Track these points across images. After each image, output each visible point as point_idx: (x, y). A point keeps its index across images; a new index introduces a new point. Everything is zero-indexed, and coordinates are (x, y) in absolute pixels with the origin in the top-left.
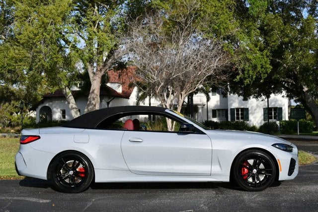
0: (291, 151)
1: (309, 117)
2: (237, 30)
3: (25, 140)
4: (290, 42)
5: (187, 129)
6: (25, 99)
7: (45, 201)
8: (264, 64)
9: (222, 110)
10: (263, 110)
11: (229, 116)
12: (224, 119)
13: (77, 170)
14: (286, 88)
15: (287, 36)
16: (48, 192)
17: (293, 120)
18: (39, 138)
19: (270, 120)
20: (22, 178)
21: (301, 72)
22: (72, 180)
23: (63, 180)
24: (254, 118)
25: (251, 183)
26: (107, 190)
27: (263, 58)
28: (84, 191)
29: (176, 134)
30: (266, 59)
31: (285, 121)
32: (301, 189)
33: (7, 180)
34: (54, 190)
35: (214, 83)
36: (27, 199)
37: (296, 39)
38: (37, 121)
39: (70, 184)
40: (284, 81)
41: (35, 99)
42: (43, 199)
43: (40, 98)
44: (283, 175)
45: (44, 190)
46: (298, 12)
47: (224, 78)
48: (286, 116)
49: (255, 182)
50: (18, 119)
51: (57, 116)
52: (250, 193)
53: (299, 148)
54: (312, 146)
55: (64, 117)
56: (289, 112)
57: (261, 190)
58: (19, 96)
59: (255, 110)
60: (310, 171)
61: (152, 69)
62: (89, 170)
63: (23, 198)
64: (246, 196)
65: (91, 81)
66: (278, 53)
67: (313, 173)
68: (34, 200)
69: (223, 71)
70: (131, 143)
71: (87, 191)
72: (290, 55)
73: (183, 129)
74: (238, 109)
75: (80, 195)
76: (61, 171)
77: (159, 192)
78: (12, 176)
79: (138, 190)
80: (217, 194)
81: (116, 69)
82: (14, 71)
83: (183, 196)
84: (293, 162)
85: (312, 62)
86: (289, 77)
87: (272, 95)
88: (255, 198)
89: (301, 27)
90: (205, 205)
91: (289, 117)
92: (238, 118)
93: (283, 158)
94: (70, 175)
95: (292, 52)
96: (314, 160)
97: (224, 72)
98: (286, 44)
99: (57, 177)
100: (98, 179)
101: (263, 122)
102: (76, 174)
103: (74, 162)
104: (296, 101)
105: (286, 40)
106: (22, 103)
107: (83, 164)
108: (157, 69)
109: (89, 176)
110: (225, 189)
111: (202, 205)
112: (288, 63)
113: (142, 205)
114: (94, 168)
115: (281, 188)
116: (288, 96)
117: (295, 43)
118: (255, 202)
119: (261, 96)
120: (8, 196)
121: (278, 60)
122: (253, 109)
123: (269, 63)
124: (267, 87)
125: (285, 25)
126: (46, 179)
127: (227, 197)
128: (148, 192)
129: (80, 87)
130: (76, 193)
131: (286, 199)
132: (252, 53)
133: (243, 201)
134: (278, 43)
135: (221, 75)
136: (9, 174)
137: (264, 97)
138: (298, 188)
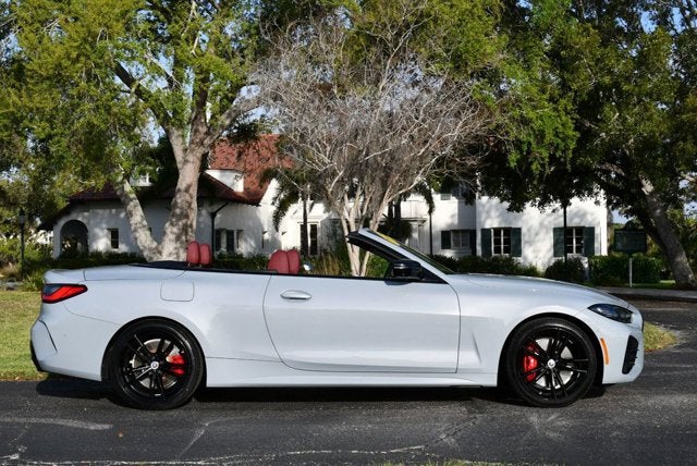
0: (627, 321)
1: (654, 248)
2: (501, 56)
3: (52, 295)
4: (616, 85)
5: (407, 272)
6: (29, 205)
7: (100, 427)
8: (561, 129)
9: (463, 231)
10: (552, 234)
11: (479, 248)
12: (468, 252)
13: (168, 359)
14: (603, 186)
15: (610, 72)
16: (104, 408)
17: (617, 255)
18: (83, 289)
19: (569, 255)
20: (41, 376)
21: (639, 151)
22: (156, 382)
23: (136, 383)
24: (534, 251)
25: (543, 390)
26: (231, 404)
27: (559, 116)
28: (187, 403)
29: (383, 282)
30: (564, 118)
31: (601, 257)
32: (651, 402)
33: (7, 382)
34: (115, 402)
35: (451, 173)
36: (60, 422)
37: (628, 79)
38: (55, 254)
39: (151, 391)
40: (599, 170)
41: (51, 204)
42: (96, 421)
43: (62, 204)
44: (612, 372)
45: (92, 403)
46: (633, 19)
47: (471, 162)
48: (602, 246)
49: (552, 387)
50: (12, 248)
51: (101, 244)
52: (541, 410)
54: (662, 313)
55: (115, 244)
58: (16, 198)
59: (537, 234)
60: (665, 365)
61: (319, 141)
62: (195, 358)
63: (51, 421)
64: (534, 417)
65: (179, 166)
66: (589, 108)
67: (671, 369)
69: (470, 147)
70: (286, 302)
71: (188, 406)
72: (615, 113)
73: (398, 272)
74: (497, 231)
75: (174, 413)
76: (132, 362)
77: (344, 408)
78: (18, 374)
80: (470, 412)
81: (233, 139)
83: (399, 417)
84: (632, 344)
85: (664, 128)
86: (612, 162)
87: (575, 201)
88: (552, 422)
89: (640, 53)
90: (448, 435)
91: (609, 249)
92: (498, 250)
93: (612, 336)
94: (152, 370)
95: (620, 107)
96: (671, 341)
97: (473, 150)
98: (607, 89)
99: (123, 374)
100: (213, 381)
101: (553, 261)
102: (166, 368)
103: (162, 344)
105: (607, 79)
106: (22, 213)
107: (179, 346)
108: (329, 141)
109: (193, 374)
110: (486, 402)
111: (443, 436)
112: (611, 130)
113: (312, 436)
114: (204, 357)
115: (606, 400)
116: (608, 203)
117: (625, 87)
118: (554, 430)
119: (550, 201)
120: (17, 415)
121: (588, 124)
122: (533, 232)
123: (573, 126)
124: (564, 183)
125: (606, 47)
126: (99, 379)
127: (493, 420)
128: (320, 408)
129: (150, 180)
130: (166, 410)
131: (619, 423)
132: (534, 106)
133: (529, 427)
134: (590, 85)
135: (465, 155)
136: (10, 370)
137: (557, 205)
138: (642, 399)
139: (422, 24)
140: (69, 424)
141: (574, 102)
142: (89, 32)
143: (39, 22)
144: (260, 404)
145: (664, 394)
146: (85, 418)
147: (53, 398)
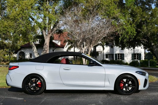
0: (145, 75)
1: (155, 58)
2: (119, 14)
3: (11, 68)
4: (146, 20)
5: (93, 63)
6: (11, 48)
7: (21, 99)
8: (132, 31)
9: (111, 54)
10: (131, 55)
11: (114, 58)
12: (112, 59)
13: (37, 83)
14: (143, 44)
15: (144, 18)
16: (23, 94)
17: (147, 60)
18: (18, 67)
19: (135, 60)
20: (9, 87)
21: (151, 36)
22: (34, 88)
23: (30, 89)
24: (127, 59)
25: (125, 91)
26: (52, 94)
27: (132, 28)
28: (41, 94)
29: (87, 66)
30: (133, 28)
31: (143, 60)
32: (150, 94)
33: (2, 88)
35: (107, 41)
36: (12, 98)
37: (149, 19)
38: (17, 59)
39: (33, 90)
40: (142, 40)
41: (17, 48)
42: (20, 98)
43: (19, 47)
44: (141, 87)
45: (20, 93)
46: (150, 6)
47: (112, 38)
48: (143, 58)
49: (127, 91)
50: (8, 58)
51: (27, 56)
52: (124, 96)
53: (149, 74)
55: (31, 57)
56: (145, 56)
57: (130, 95)
58: (8, 46)
59: (128, 54)
60: (155, 85)
61: (75, 33)
62: (43, 83)
63: (10, 97)
64: (122, 98)
65: (45, 39)
66: (139, 26)
67: (156, 86)
68: (15, 98)
70: (65, 70)
71: (42, 94)
72: (145, 27)
73: (91, 63)
74: (119, 54)
75: (39, 96)
76: (29, 84)
77: (78, 95)
79: (68, 94)
80: (107, 96)
81: (58, 33)
82: (6, 34)
83: (91, 97)
84: (146, 81)
85: (157, 31)
86: (145, 38)
87: (136, 47)
88: (126, 99)
89: (151, 13)
91: (145, 59)
92: (119, 59)
93: (141, 79)
94: (34, 86)
95: (147, 26)
96: (157, 80)
97: (112, 36)
98: (144, 21)
99: (27, 87)
100: (48, 88)
101: (131, 61)
102: (37, 85)
103: (36, 79)
104: (148, 50)
105: (144, 19)
106: (10, 50)
107: (40, 81)
108: (78, 33)
109: (43, 87)
110: (111, 94)
111: (100, 102)
112: (144, 31)
113: (69, 101)
114: (45, 83)
115: (140, 94)
116: (144, 48)
117: (148, 21)
118: (126, 101)
119: (130, 47)
120: (2, 96)
121: (139, 30)
122: (127, 54)
123: (135, 30)
124: (134, 43)
125: (143, 12)
126: (21, 88)
127: (112, 98)
128: (73, 95)
129: (39, 42)
130: (37, 95)
131: (142, 99)
132: (126, 25)
133: (120, 100)
134: (139, 21)
135: (110, 37)
136: (3, 85)
137: (132, 48)
138: (148, 93)
139: (99, 6)
140: (14, 98)
141: (136, 24)
142: (22, 8)
143: (12, 6)
144: (59, 94)
145: (154, 92)
146: (18, 97)
147: (11, 92)
